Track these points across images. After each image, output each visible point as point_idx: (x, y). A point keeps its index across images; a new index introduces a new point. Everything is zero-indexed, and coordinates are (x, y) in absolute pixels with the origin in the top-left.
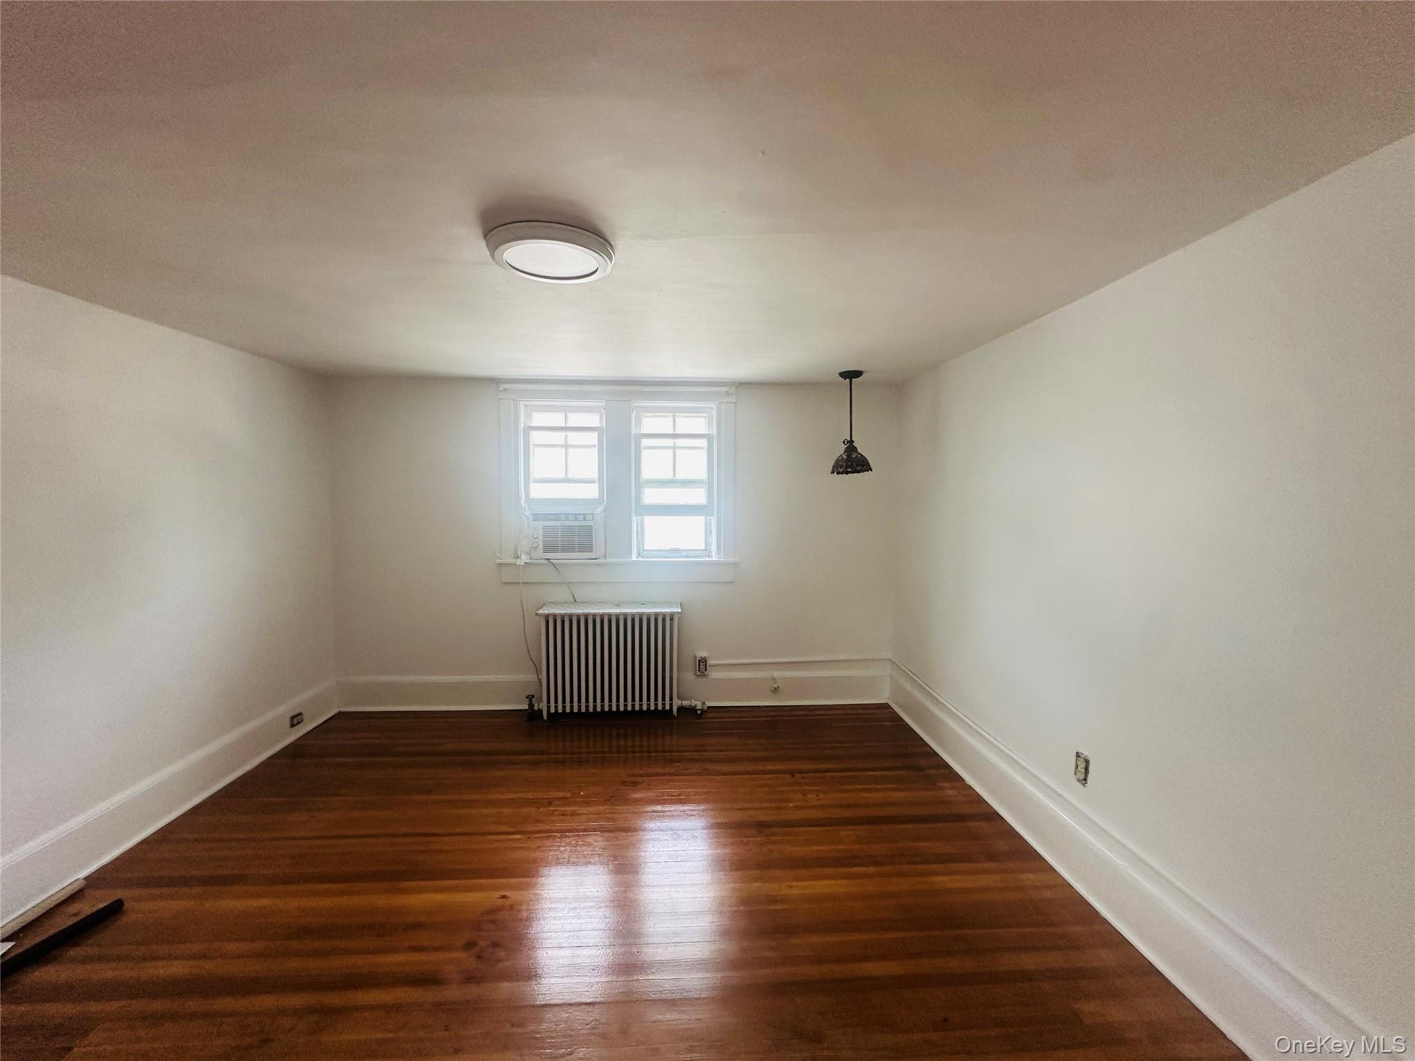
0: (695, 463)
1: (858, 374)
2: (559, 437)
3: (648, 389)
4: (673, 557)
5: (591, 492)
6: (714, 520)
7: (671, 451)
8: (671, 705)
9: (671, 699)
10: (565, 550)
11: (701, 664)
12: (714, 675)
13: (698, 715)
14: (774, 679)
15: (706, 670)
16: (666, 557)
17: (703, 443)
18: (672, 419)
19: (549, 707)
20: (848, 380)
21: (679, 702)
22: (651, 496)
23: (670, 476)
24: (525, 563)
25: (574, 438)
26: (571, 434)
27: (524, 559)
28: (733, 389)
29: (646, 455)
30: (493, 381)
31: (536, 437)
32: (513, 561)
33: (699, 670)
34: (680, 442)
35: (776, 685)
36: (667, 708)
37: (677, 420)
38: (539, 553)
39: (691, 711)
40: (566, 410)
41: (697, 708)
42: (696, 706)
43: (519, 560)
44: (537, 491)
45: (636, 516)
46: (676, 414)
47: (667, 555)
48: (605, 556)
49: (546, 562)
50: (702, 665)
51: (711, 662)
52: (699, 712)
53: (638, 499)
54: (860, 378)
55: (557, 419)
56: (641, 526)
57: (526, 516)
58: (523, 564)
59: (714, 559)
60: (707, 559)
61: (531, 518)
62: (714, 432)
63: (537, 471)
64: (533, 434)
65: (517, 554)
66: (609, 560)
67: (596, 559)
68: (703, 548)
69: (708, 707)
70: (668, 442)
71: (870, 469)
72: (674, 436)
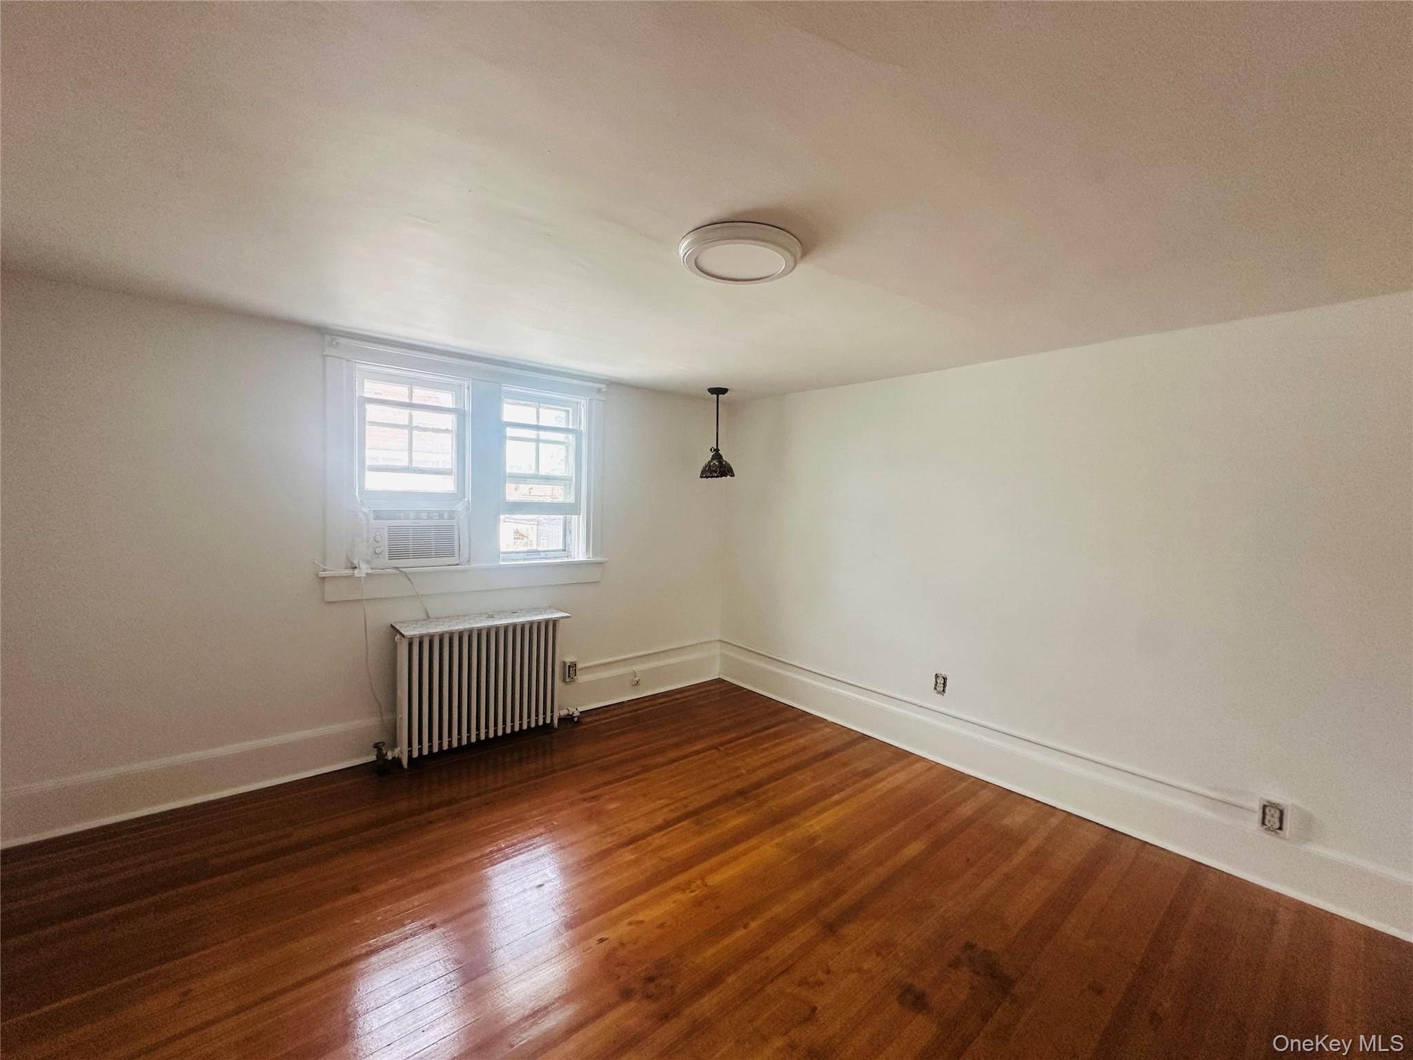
1: (723, 391)
2: (402, 416)
3: (517, 373)
4: (531, 559)
5: (447, 485)
6: (582, 519)
7: (534, 444)
8: (551, 717)
9: (550, 711)
10: (417, 555)
11: (571, 669)
12: (582, 678)
13: (576, 722)
14: (636, 673)
15: (575, 675)
16: (524, 559)
18: (535, 410)
19: (410, 752)
20: (715, 396)
21: (558, 713)
22: (513, 492)
23: (532, 471)
24: (367, 574)
25: (420, 418)
26: (416, 413)
27: (364, 569)
28: (605, 387)
29: (510, 447)
30: (321, 331)
31: (373, 412)
32: (349, 572)
33: (569, 676)
34: (544, 435)
35: (637, 679)
36: (548, 721)
37: (541, 410)
38: (385, 561)
39: (567, 720)
40: (411, 383)
41: (574, 715)
42: (573, 713)
43: (356, 571)
44: (374, 482)
46: (541, 405)
47: (527, 557)
48: (469, 561)
49: (394, 571)
51: (579, 666)
52: (576, 719)
53: (501, 495)
54: (725, 395)
55: (399, 392)
57: (364, 513)
58: (364, 575)
60: (566, 560)
61: (371, 516)
62: (584, 428)
63: (373, 455)
64: (370, 408)
65: (352, 563)
66: (473, 565)
67: (458, 565)
68: (561, 547)
69: (581, 712)
70: (531, 434)
71: (734, 476)
72: (538, 428)
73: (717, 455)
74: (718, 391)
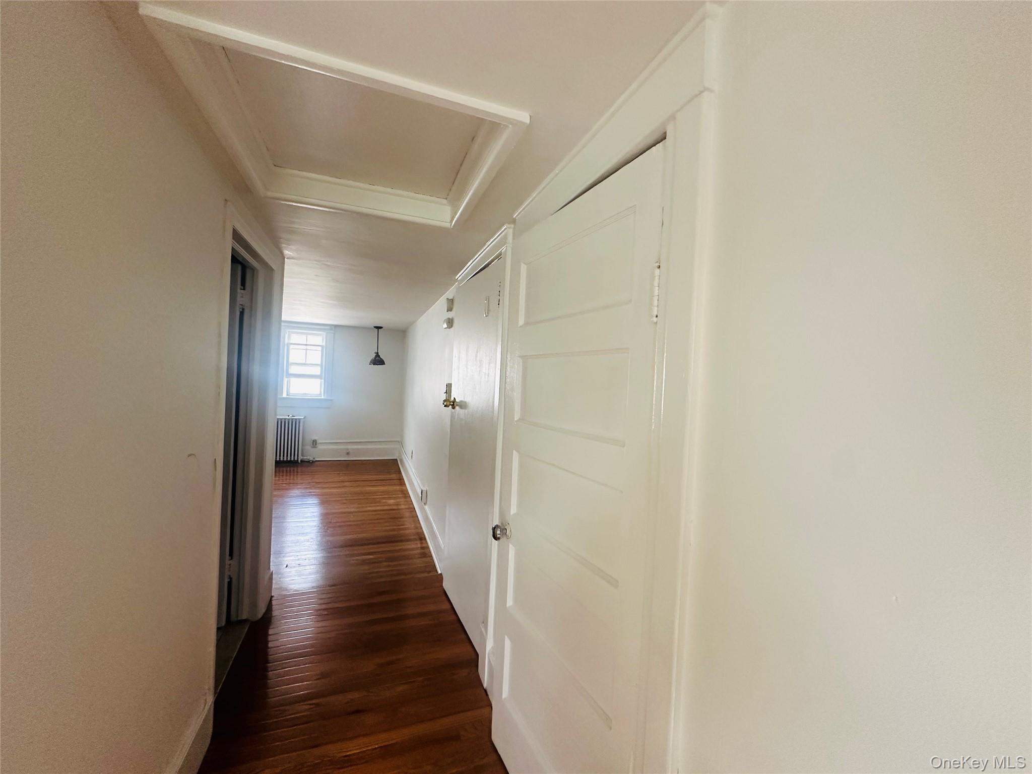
0: (316, 356)
3: (295, 325)
6: (323, 381)
7: (305, 351)
8: (298, 458)
9: (298, 456)
12: (320, 447)
14: (348, 449)
15: (316, 445)
17: (320, 348)
18: (305, 338)
20: (377, 330)
21: (302, 458)
22: (293, 370)
23: (304, 362)
28: (333, 327)
29: (292, 352)
33: (313, 445)
34: (308, 347)
35: (348, 452)
36: (296, 459)
39: (306, 461)
41: (310, 460)
45: (286, 377)
50: (315, 443)
51: (318, 442)
52: (311, 462)
53: (287, 370)
54: (382, 329)
56: (288, 382)
59: (322, 397)
60: (320, 398)
62: (324, 344)
68: (318, 393)
69: (315, 460)
70: (305, 347)
71: (384, 364)
72: (306, 345)
73: (377, 355)
74: (378, 328)
